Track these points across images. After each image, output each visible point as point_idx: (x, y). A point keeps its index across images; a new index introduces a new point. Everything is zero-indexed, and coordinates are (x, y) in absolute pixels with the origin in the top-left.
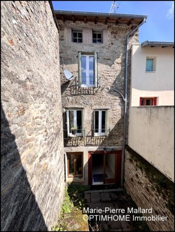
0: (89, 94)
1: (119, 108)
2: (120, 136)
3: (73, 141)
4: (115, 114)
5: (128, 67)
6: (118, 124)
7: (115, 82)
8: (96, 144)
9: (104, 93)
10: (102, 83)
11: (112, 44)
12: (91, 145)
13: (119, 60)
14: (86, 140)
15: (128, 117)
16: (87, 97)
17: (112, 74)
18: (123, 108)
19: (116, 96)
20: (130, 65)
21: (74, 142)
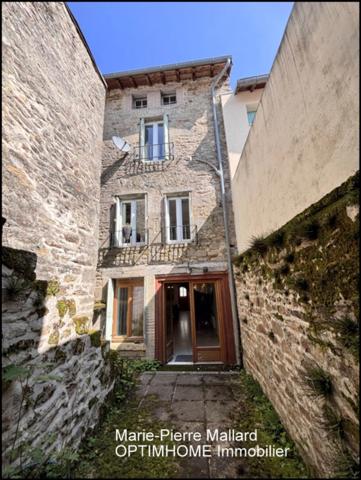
0: (155, 170)
1: (211, 188)
2: (218, 241)
3: (125, 255)
4: (205, 199)
5: (219, 126)
6: (212, 217)
7: (199, 149)
8: (171, 258)
9: (181, 167)
10: (177, 153)
11: (191, 101)
12: (161, 262)
13: (203, 119)
14: (151, 253)
15: (231, 202)
16: (152, 176)
17: (194, 138)
18: (218, 188)
19: (203, 169)
20: (222, 123)
21: (127, 256)
